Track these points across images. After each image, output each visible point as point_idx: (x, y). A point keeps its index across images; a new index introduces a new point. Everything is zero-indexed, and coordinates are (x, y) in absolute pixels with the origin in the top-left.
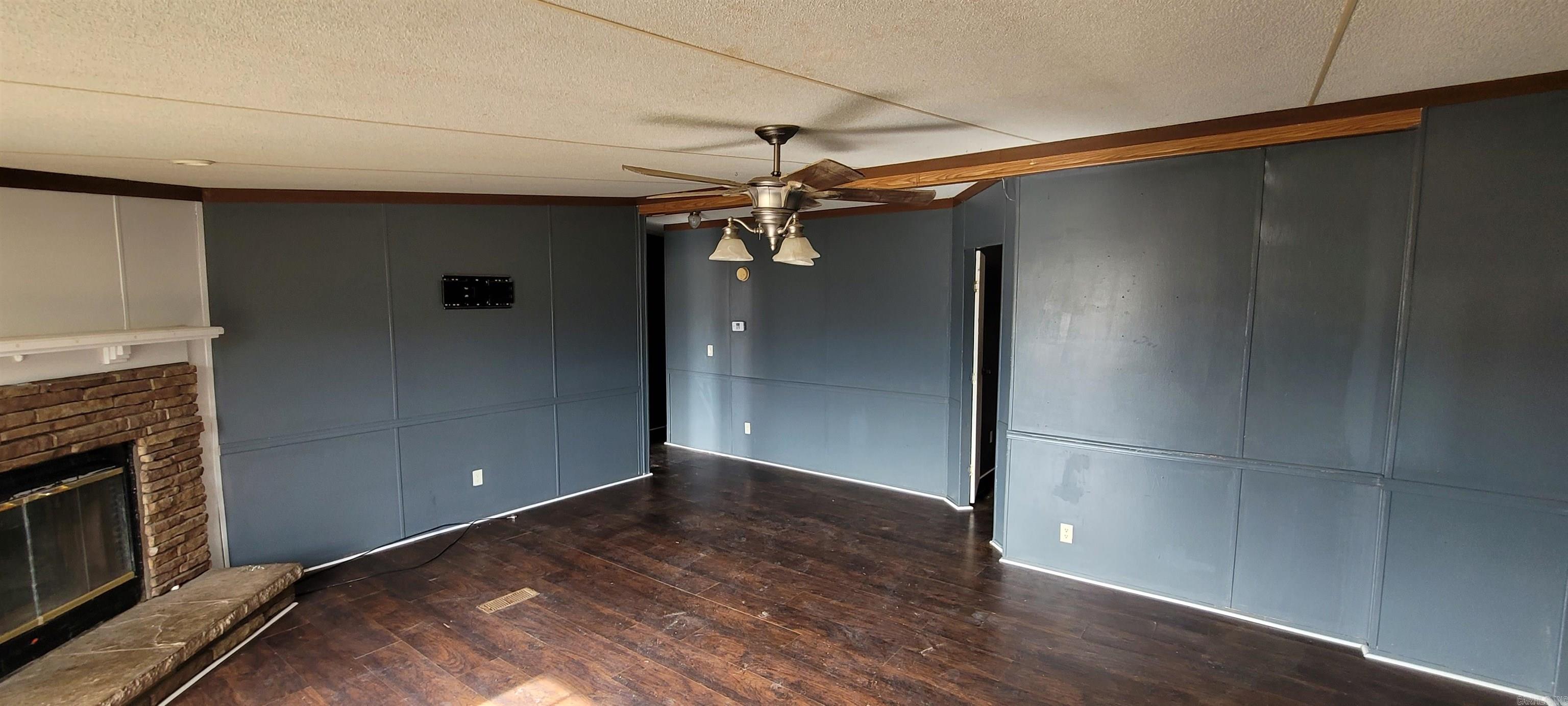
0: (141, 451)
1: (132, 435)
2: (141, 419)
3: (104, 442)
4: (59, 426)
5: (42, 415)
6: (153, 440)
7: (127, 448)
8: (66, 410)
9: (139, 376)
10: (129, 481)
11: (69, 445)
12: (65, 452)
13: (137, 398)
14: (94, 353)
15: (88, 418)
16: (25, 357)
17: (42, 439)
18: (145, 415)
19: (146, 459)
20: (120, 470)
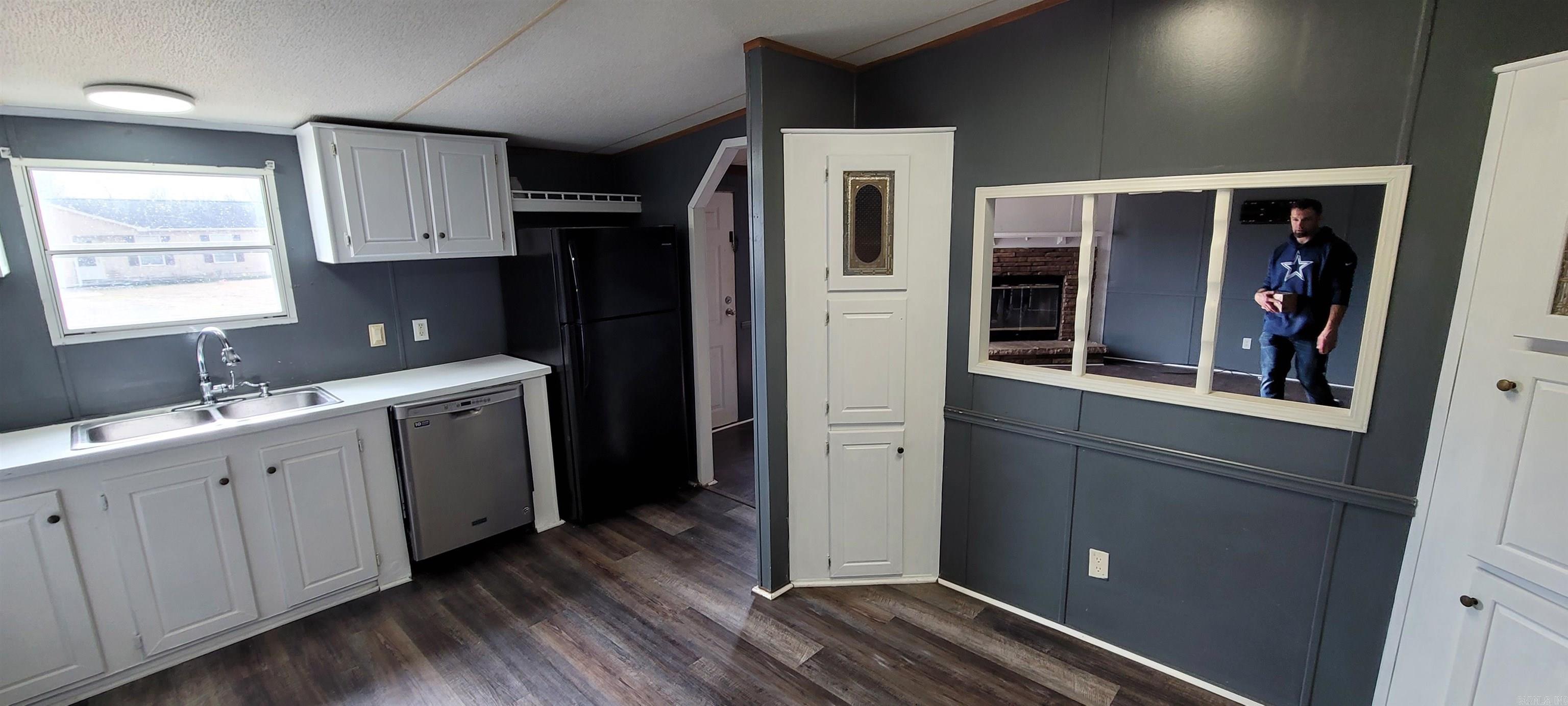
0: (1065, 280)
1: (1062, 274)
2: (1067, 268)
3: (1050, 273)
4: (1034, 264)
5: (1030, 259)
6: (1070, 277)
7: (1062, 278)
8: (1038, 259)
9: (1069, 250)
10: (1060, 291)
11: (1037, 272)
12: (1036, 274)
13: (1066, 259)
14: (1054, 239)
15: (1046, 263)
16: (1028, 238)
17: (1029, 268)
18: (1070, 267)
19: (1066, 284)
20: (1057, 286)
